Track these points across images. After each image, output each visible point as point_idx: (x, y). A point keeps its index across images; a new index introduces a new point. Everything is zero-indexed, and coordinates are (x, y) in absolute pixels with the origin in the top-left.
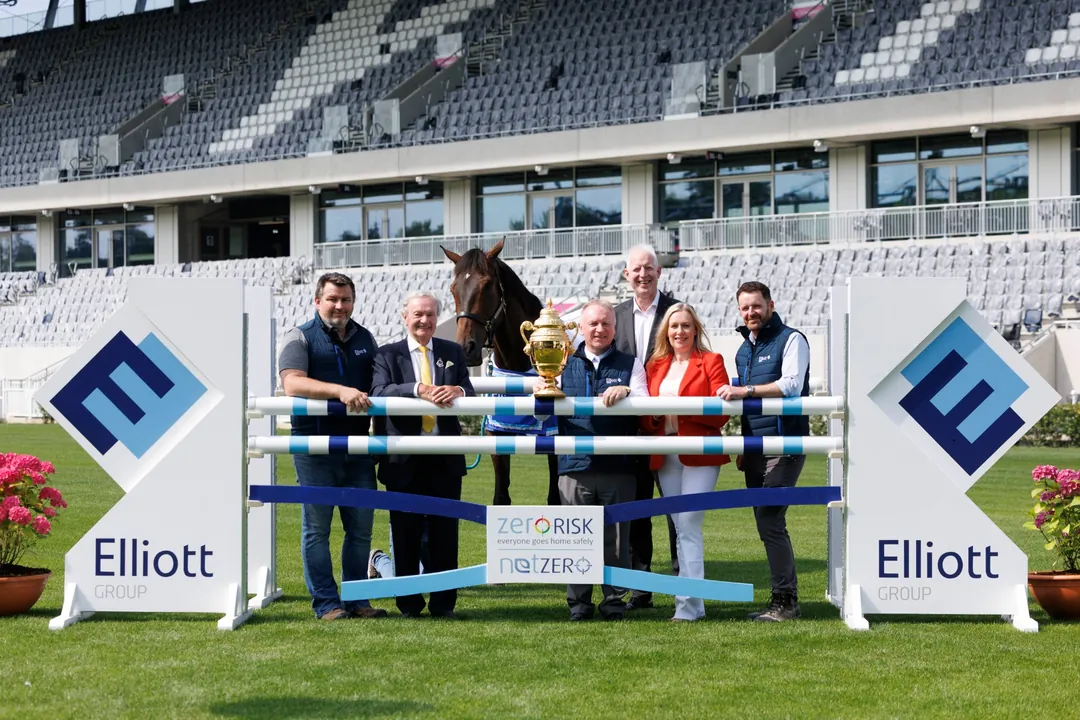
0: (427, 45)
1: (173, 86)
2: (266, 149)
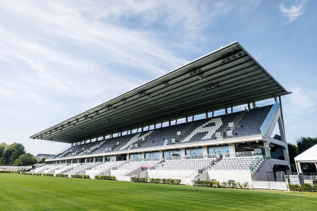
1: (118, 143)
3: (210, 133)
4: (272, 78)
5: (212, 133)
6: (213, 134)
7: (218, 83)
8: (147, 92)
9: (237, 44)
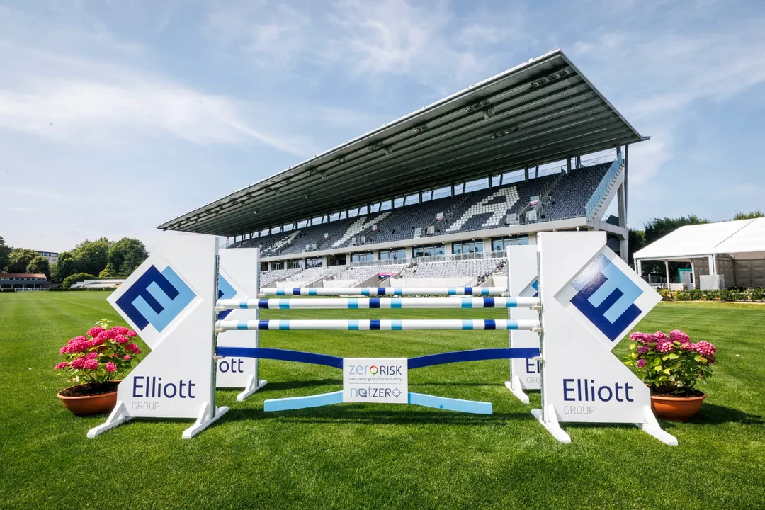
0: (371, 227)
1: (326, 235)
2: (342, 246)
3: (497, 215)
4: (616, 115)
5: (501, 214)
6: (501, 217)
7: (517, 123)
8: (385, 142)
9: (559, 55)
